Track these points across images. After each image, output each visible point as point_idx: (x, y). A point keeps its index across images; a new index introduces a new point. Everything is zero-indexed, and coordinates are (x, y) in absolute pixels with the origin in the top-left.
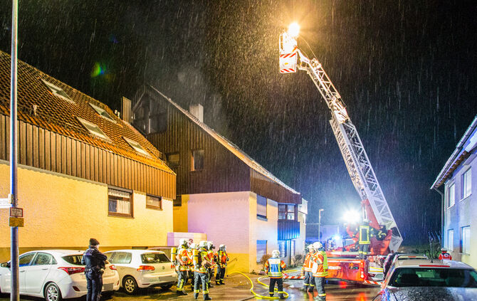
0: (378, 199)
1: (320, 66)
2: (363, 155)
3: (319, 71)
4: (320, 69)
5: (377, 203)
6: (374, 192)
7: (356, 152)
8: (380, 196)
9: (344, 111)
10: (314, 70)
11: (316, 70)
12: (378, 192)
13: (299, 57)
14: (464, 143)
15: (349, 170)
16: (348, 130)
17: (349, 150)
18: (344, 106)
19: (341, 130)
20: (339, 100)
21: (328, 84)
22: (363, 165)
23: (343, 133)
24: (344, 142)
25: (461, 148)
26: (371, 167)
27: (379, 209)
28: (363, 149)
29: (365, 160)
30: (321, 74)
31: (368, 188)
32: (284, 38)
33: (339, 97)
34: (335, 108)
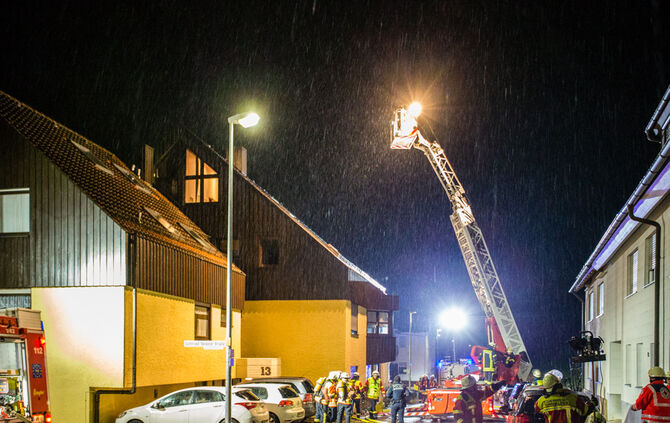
0: (505, 318)
1: (441, 152)
2: (490, 264)
3: (441, 159)
4: (441, 156)
5: (505, 322)
6: (502, 309)
7: (481, 260)
8: (507, 314)
9: (468, 209)
10: (435, 156)
11: (436, 155)
12: (505, 309)
13: (418, 138)
14: (593, 260)
15: (472, 279)
16: (472, 234)
17: (473, 257)
18: (468, 203)
19: (464, 233)
20: (463, 195)
21: (451, 175)
22: (490, 276)
23: (466, 235)
24: (467, 246)
25: (590, 266)
26: (498, 279)
27: (507, 329)
28: (490, 258)
29: (492, 270)
30: (444, 161)
31: (495, 304)
32: (402, 115)
33: (463, 192)
34: (458, 205)
